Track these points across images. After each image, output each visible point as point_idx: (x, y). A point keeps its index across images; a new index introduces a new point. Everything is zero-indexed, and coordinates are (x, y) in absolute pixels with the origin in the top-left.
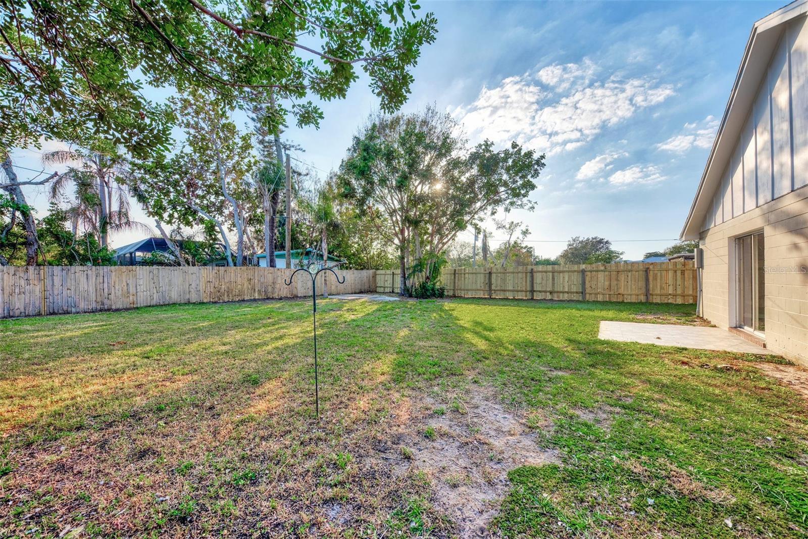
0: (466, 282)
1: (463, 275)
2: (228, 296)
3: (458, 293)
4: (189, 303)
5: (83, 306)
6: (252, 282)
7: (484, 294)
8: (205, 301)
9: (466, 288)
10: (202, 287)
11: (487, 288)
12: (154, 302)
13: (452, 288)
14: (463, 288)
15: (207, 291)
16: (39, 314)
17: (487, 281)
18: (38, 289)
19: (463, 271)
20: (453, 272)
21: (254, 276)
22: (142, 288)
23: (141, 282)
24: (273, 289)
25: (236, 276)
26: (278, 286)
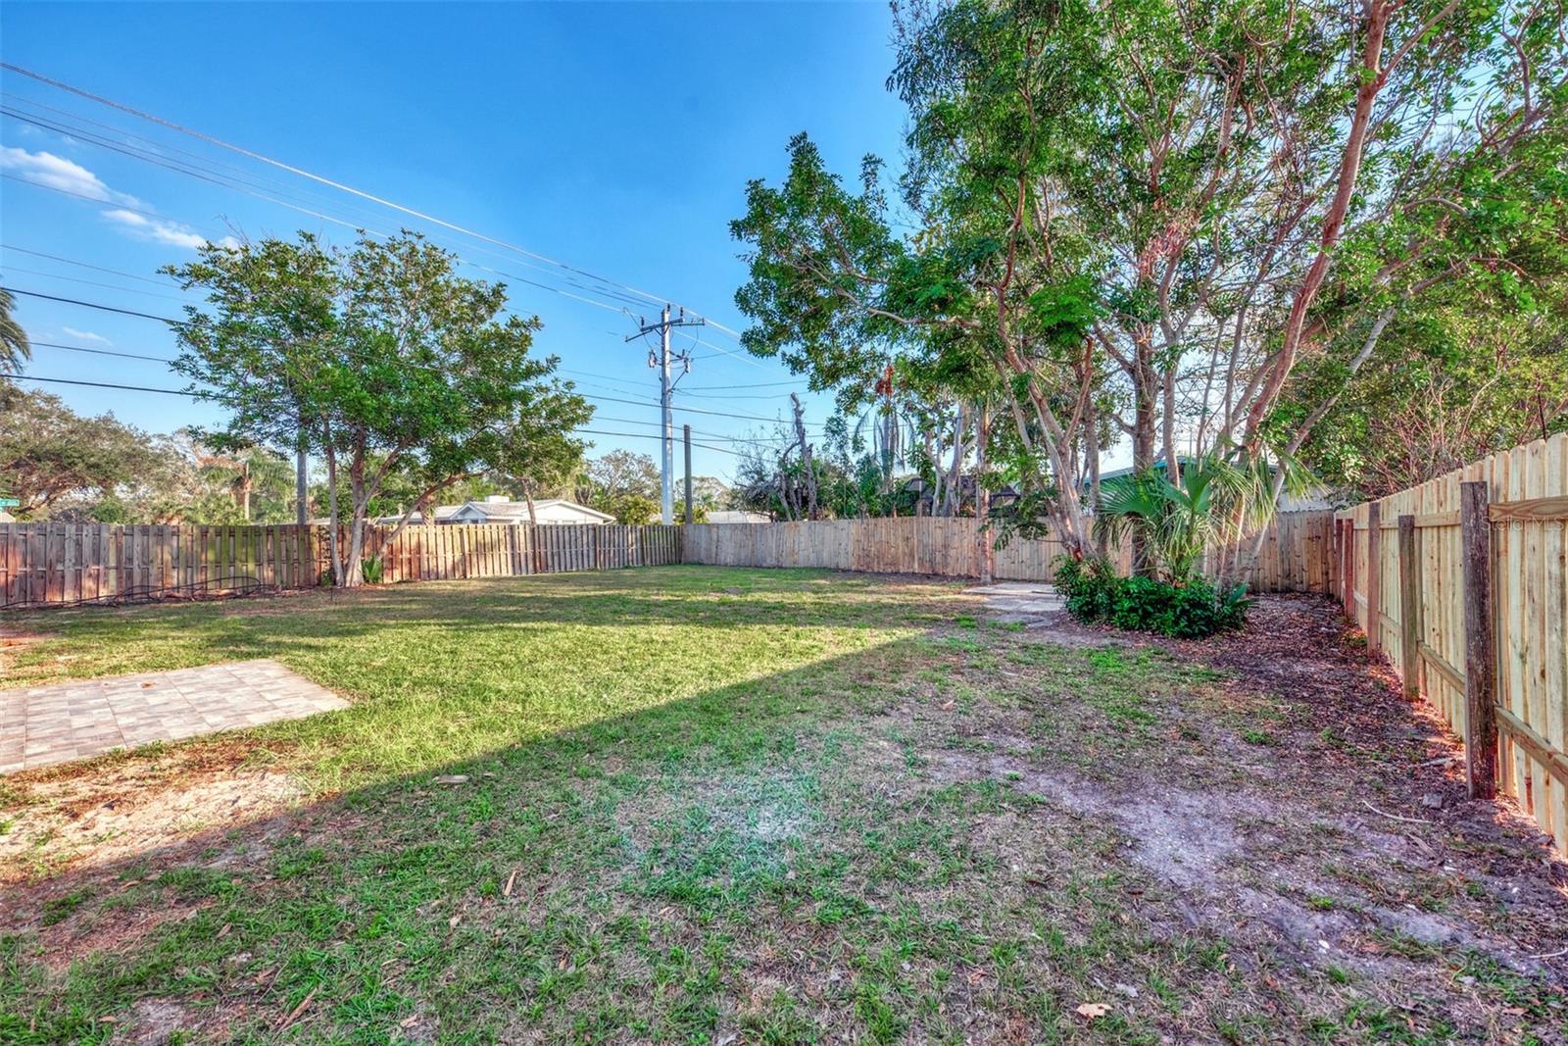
2: (879, 563)
4: (835, 569)
5: (768, 562)
6: (910, 542)
8: (853, 569)
10: (851, 547)
12: (810, 565)
15: (857, 551)
18: (751, 543)
21: (912, 532)
22: (803, 546)
23: (802, 539)
24: (945, 556)
25: (888, 533)
26: (952, 553)
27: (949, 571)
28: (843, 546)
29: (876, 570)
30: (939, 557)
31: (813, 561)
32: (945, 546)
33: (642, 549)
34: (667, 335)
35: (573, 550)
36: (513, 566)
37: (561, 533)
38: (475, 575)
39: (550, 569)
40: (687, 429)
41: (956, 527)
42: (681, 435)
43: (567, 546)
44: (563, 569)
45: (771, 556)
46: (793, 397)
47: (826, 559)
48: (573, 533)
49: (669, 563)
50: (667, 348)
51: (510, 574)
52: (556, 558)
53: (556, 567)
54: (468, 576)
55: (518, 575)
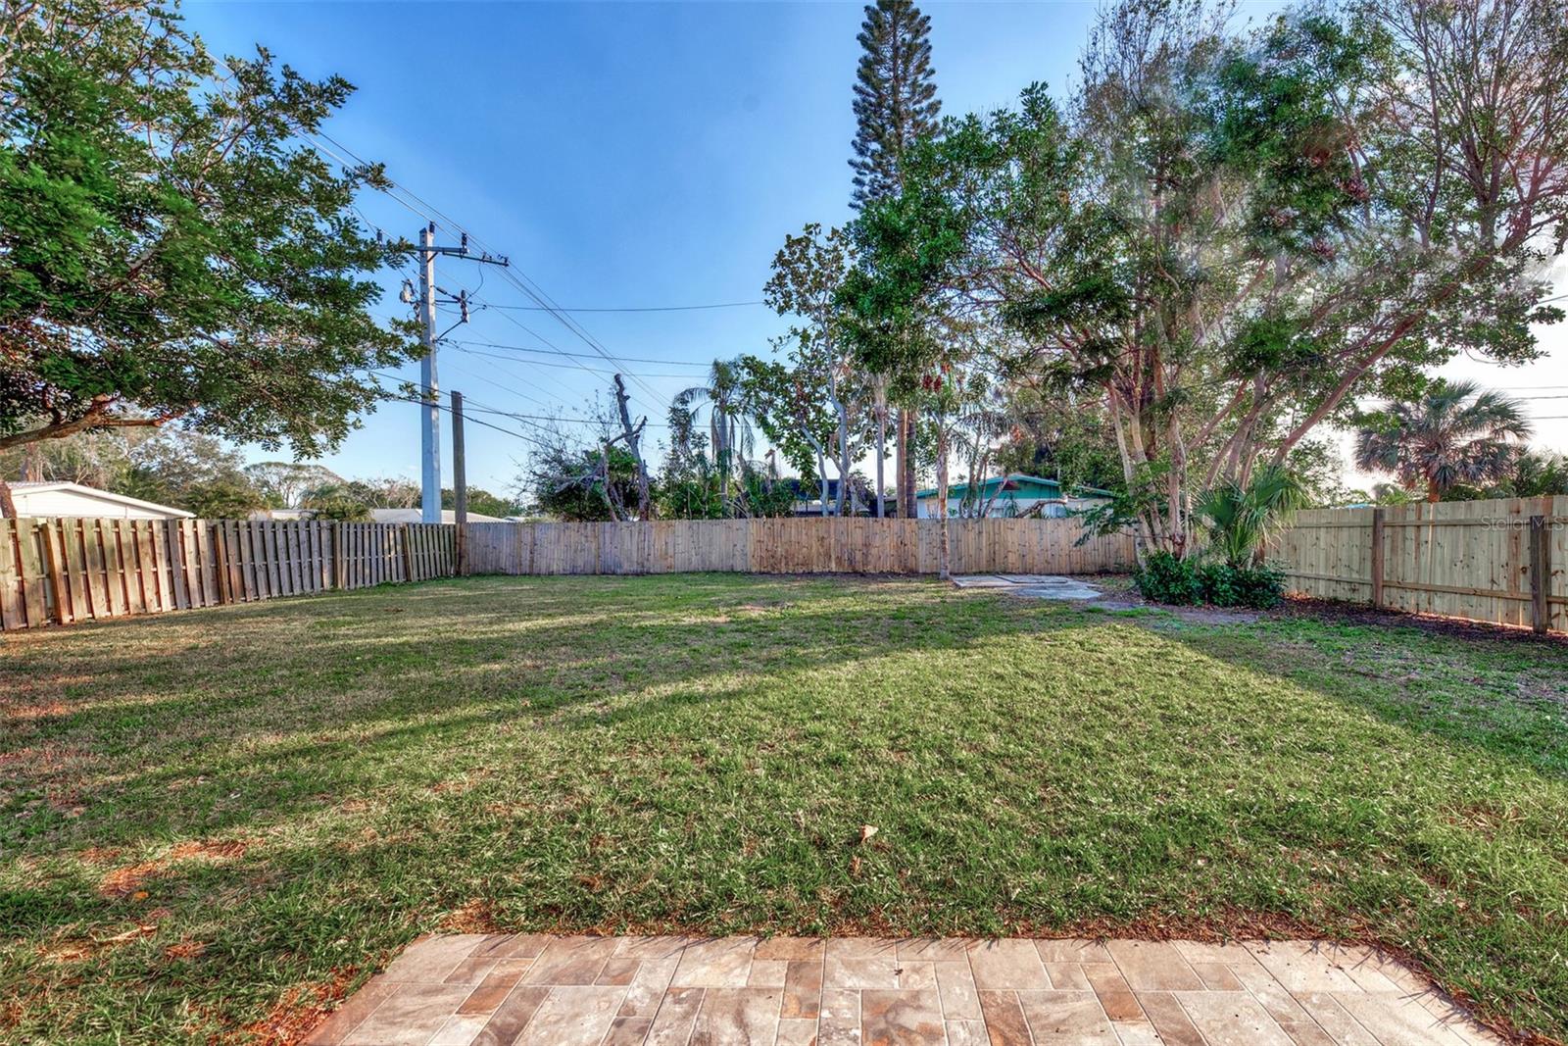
0: (1425, 559)
1: (1411, 532)
2: (787, 564)
3: (1390, 599)
4: (732, 572)
5: (626, 567)
6: (826, 542)
7: (1510, 616)
8: (754, 570)
9: (1425, 580)
10: (750, 549)
11: (1524, 587)
12: (692, 568)
13: (1368, 577)
14: (1410, 580)
15: (758, 553)
16: (594, 574)
17: (1525, 559)
18: (594, 546)
19: (1411, 517)
20: (1370, 520)
21: (828, 532)
22: (680, 548)
23: (679, 540)
24: (866, 555)
25: (799, 533)
26: (874, 551)
27: (870, 569)
28: (739, 547)
29: (784, 571)
30: (858, 556)
31: (695, 563)
32: (867, 545)
33: (405, 558)
34: (431, 265)
35: (294, 562)
36: (173, 592)
37: (269, 536)
38: (80, 612)
39: (251, 596)
40: (457, 398)
41: (877, 527)
42: (449, 403)
43: (282, 555)
44: (275, 593)
45: (629, 559)
46: (617, 378)
47: (715, 560)
48: (292, 535)
49: (442, 577)
50: (431, 281)
51: (167, 606)
52: (261, 576)
53: (263, 590)
54: (66, 618)
55: (184, 611)
